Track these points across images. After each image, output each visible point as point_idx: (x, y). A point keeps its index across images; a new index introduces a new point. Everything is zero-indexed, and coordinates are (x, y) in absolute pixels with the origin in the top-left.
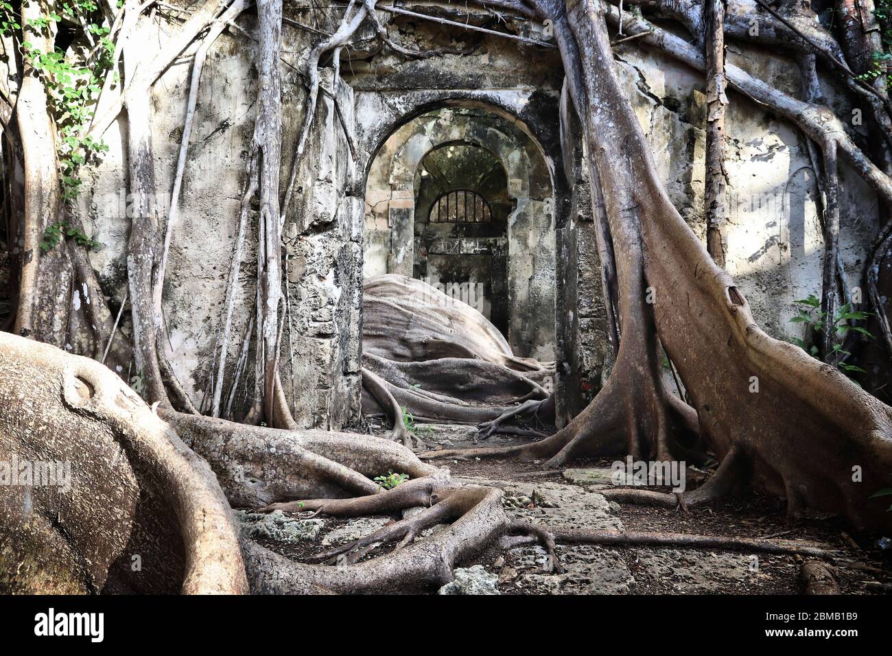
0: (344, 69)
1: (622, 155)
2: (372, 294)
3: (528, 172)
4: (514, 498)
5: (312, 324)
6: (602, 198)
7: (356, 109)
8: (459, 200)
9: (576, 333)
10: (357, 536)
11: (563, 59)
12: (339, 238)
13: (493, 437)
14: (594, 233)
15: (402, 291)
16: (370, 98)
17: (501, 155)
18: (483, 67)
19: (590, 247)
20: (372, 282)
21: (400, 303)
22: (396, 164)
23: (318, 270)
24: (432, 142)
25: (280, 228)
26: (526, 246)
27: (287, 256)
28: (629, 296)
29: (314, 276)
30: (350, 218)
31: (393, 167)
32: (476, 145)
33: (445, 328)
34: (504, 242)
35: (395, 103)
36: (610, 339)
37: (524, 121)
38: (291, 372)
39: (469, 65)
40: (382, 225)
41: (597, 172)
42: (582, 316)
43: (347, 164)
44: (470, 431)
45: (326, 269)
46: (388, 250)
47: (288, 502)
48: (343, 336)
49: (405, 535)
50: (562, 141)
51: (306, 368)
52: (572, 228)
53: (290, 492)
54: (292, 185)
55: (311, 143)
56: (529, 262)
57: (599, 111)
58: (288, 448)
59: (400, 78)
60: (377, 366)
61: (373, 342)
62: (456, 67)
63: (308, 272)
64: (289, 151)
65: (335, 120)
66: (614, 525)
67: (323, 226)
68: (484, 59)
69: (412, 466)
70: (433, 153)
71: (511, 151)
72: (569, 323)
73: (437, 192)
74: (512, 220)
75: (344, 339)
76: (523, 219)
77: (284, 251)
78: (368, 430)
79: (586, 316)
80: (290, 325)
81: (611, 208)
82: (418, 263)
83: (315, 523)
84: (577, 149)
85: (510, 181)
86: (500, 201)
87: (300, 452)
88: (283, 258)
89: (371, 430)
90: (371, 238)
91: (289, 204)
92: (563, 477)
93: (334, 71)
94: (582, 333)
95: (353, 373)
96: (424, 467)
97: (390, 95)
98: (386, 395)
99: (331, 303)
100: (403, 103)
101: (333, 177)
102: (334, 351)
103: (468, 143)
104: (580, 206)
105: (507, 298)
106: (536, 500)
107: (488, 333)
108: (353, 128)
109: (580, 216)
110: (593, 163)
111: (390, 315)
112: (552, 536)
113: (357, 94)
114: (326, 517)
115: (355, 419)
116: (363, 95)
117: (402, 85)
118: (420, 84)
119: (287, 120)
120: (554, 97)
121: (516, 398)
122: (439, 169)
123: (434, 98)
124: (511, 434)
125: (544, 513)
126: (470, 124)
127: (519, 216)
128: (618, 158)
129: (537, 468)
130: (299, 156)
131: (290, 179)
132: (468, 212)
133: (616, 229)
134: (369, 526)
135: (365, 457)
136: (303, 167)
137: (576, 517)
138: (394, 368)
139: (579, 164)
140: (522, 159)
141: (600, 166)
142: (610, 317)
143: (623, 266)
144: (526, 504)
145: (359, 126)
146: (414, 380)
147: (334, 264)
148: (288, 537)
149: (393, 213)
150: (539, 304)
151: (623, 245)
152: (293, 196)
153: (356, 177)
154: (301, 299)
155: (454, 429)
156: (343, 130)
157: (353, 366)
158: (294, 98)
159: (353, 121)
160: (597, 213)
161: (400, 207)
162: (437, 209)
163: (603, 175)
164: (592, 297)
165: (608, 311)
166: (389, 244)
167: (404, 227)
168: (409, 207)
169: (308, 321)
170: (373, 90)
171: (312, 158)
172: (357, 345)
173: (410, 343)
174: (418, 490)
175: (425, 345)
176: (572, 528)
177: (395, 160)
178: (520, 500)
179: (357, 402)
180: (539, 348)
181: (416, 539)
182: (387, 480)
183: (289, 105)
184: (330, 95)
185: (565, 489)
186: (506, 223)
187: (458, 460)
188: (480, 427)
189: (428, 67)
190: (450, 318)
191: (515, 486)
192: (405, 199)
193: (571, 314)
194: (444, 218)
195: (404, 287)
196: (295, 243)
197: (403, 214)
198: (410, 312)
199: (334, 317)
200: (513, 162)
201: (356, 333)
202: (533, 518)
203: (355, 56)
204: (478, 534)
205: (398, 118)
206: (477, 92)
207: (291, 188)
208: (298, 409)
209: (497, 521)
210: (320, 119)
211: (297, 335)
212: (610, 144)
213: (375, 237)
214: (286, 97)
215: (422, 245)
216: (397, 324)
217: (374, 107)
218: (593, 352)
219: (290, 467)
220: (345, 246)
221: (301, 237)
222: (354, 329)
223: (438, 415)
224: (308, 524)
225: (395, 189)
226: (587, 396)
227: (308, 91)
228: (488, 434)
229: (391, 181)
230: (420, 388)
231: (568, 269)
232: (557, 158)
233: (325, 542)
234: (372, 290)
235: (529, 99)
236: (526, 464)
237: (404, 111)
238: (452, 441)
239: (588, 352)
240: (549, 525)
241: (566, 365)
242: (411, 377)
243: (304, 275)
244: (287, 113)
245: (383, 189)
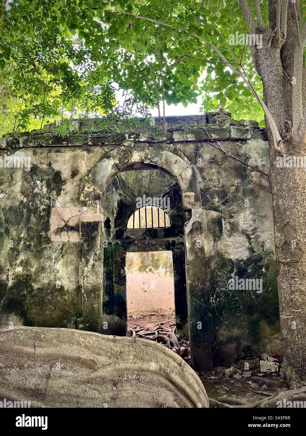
3: (200, 186)
17: (176, 173)
22: (86, 184)
31: (84, 187)
32: (154, 166)
40: (74, 238)
46: (79, 260)
71: (184, 169)
74: (187, 229)
76: (197, 227)
85: (184, 194)
90: (64, 249)
103: (147, 165)
126: (148, 149)
127: (194, 225)
140: (194, 176)
149: (83, 226)
161: (91, 220)
166: (80, 254)
167: (94, 239)
168: (99, 220)
177: (86, 181)
197: (92, 226)
200: (185, 178)
213: (67, 249)
225: (85, 205)
229: (82, 198)
245: (75, 206)
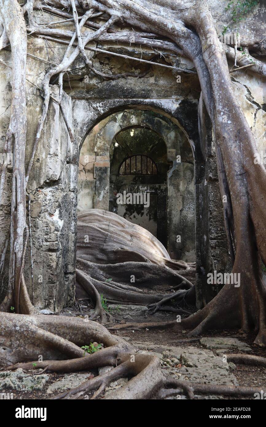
0: (66, 85)
1: (236, 141)
2: (83, 221)
3: (179, 145)
4: (168, 360)
5: (45, 243)
6: (223, 167)
7: (73, 110)
8: (138, 160)
9: (208, 249)
10: (70, 387)
11: (200, 81)
12: (62, 190)
13: (157, 313)
14: (219, 188)
15: (102, 219)
16: (82, 104)
17: (163, 134)
18: (151, 85)
19: (216, 196)
20: (83, 214)
21: (100, 226)
22: (99, 140)
23: (49, 210)
24: (120, 126)
25: (25, 184)
26: (178, 190)
27: (30, 201)
28: (241, 229)
29: (46, 213)
30: (69, 178)
31: (97, 142)
32: (148, 128)
33: (128, 242)
34: (165, 187)
35: (97, 107)
36: (229, 253)
37: (176, 118)
38: (32, 273)
39: (143, 84)
40: (90, 177)
41: (221, 151)
42: (212, 239)
43: (67, 144)
44: (143, 309)
45: (54, 209)
46: (93, 192)
47: (26, 362)
48: (64, 250)
49: (99, 387)
50: (199, 130)
51: (41, 271)
52: (205, 184)
53: (28, 355)
54: (33, 157)
55: (45, 131)
56: (180, 200)
57: (222, 113)
58: (28, 327)
59: (100, 91)
60: (86, 267)
61: (84, 251)
62: (134, 85)
63: (43, 211)
64: (31, 136)
65: (60, 117)
66: (232, 381)
67: (52, 183)
68: (152, 80)
69: (105, 337)
70: (122, 132)
71: (169, 132)
72: (204, 242)
73: (124, 156)
74: (169, 175)
75: (65, 252)
76: (176, 174)
77: (28, 198)
78: (79, 309)
79: (214, 239)
80: (31, 244)
81: (229, 173)
82: (112, 200)
83: (43, 378)
84: (209, 136)
85: (168, 150)
86: (163, 162)
87: (35, 330)
88: (27, 202)
89: (81, 309)
90: (83, 185)
91: (31, 169)
92: (200, 343)
93: (59, 87)
94: (212, 249)
95: (70, 273)
96: (113, 338)
97: (94, 102)
98: (91, 286)
99: (57, 230)
100: (102, 107)
101: (59, 152)
102: (58, 260)
103: (143, 127)
104: (210, 171)
105: (167, 221)
106: (183, 361)
107: (155, 245)
108: (71, 122)
109: (210, 177)
110: (218, 146)
111: (94, 234)
112: (192, 389)
113: (74, 100)
114: (50, 373)
115: (71, 302)
116: (77, 102)
117: (101, 95)
118: (112, 95)
119: (30, 117)
120: (195, 103)
121: (172, 287)
122: (125, 142)
123: (121, 104)
124: (168, 311)
125: (187, 371)
126: (144, 116)
127: (174, 172)
128: (233, 143)
129: (184, 336)
130: (37, 139)
131: (32, 154)
132: (143, 168)
133: (232, 186)
134: (78, 379)
135: (76, 332)
136: (40, 146)
137: (207, 375)
138: (96, 268)
139: (210, 145)
140: (176, 137)
141: (222, 147)
142: (229, 240)
143: (237, 210)
144: (177, 364)
145: (75, 121)
146: (108, 276)
147: (59, 206)
148: (25, 388)
149: (97, 170)
150: (186, 226)
151: (237, 196)
152: (33, 164)
153: (73, 152)
154: (38, 228)
155: (133, 308)
156: (65, 123)
157: (71, 268)
158: (35, 104)
159: (71, 118)
160: (221, 176)
161: (101, 166)
162: (124, 166)
163: (224, 153)
164: (218, 227)
165: (228, 236)
166: (94, 189)
167: (104, 179)
168: (107, 166)
169: (43, 241)
170: (83, 98)
171: (45, 140)
172: (73, 256)
173: (106, 251)
174: (108, 355)
175: (116, 252)
176: (205, 383)
177: (98, 137)
178: (172, 361)
179: (73, 291)
180: (187, 253)
181: (107, 389)
182: (89, 348)
183: (32, 108)
184: (57, 102)
185: (201, 354)
186: (166, 176)
187: (135, 330)
188: (149, 307)
189: (117, 85)
190: (131, 236)
191: (170, 350)
192: (104, 161)
193: (205, 237)
194: (128, 171)
195: (103, 217)
196: (35, 193)
197: (103, 170)
198: (107, 233)
199: (59, 239)
200: (170, 139)
201: (73, 248)
202: (180, 375)
203: (72, 78)
204: (145, 389)
205: (99, 116)
206: (147, 100)
207: (32, 160)
208: (35, 297)
209: (157, 380)
210: (51, 117)
211: (35, 250)
212: (229, 134)
213: (85, 185)
214: (29, 103)
215: (114, 189)
216: (99, 240)
217: (84, 109)
218: (218, 261)
219: (28, 339)
220: (66, 195)
221: (39, 189)
222: (71, 246)
223: (123, 299)
224: (38, 378)
225: (98, 155)
226: (215, 289)
227: (43, 99)
228: (154, 311)
229: (96, 150)
230: (112, 280)
231: (203, 209)
232: (196, 141)
233: (49, 391)
234: (83, 219)
235: (179, 104)
236: (177, 333)
237: (102, 112)
238: (131, 316)
239: (216, 261)
240: (190, 380)
241: (202, 268)
242: (107, 273)
243: (40, 213)
244: (30, 112)
245: (91, 155)
